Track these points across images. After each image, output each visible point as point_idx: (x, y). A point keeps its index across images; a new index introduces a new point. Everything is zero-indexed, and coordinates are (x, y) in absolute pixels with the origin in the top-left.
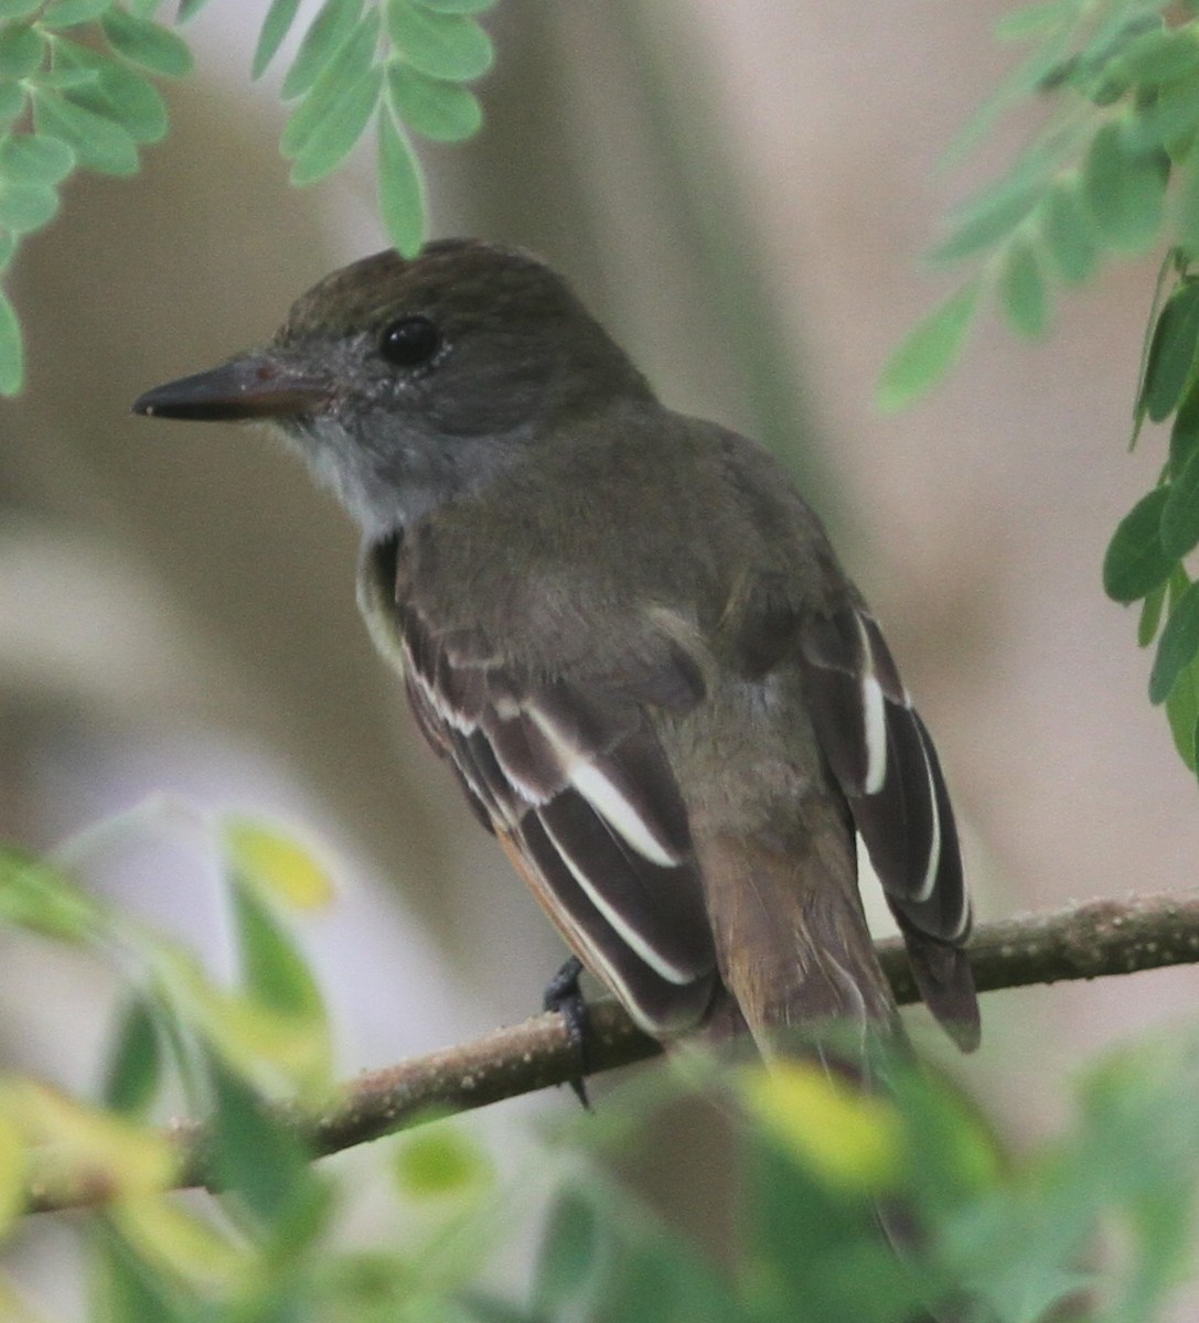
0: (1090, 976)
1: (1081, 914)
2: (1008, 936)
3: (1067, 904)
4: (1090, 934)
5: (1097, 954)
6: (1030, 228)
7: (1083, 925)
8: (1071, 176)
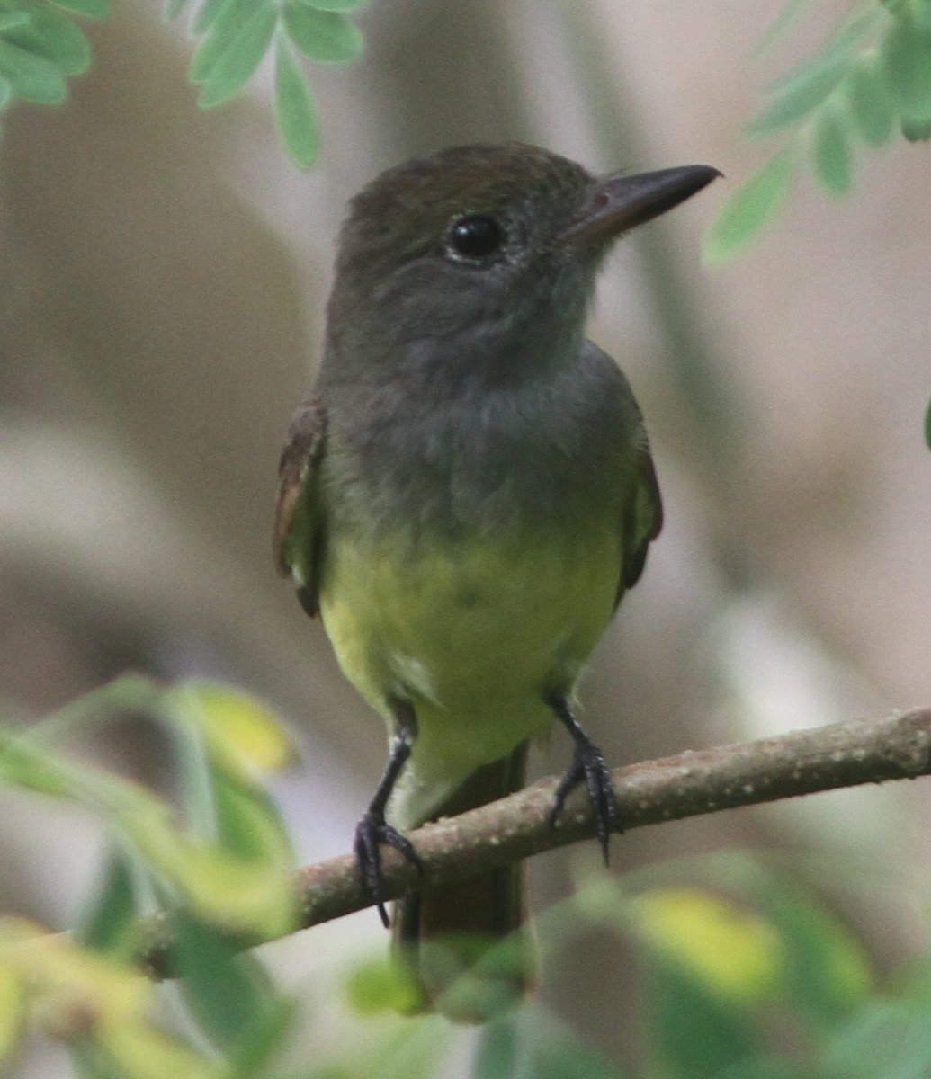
0: (912, 775)
1: (902, 722)
2: (839, 743)
3: (891, 714)
4: (912, 739)
5: (916, 756)
6: (837, 101)
7: (904, 733)
8: (870, 54)
